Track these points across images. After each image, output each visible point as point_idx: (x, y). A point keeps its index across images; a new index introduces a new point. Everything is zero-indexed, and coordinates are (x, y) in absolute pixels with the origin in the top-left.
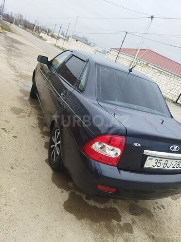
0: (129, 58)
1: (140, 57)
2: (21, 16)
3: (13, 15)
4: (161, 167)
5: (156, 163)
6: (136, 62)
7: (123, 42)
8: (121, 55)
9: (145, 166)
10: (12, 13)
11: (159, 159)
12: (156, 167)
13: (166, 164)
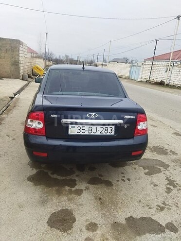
0: (164, 63)
1: (176, 58)
2: (67, 57)
3: (62, 58)
4: (87, 133)
5: (80, 130)
6: (172, 64)
7: (155, 50)
8: (156, 63)
9: (70, 133)
10: (60, 56)
11: (81, 126)
12: (81, 133)
13: (91, 130)
